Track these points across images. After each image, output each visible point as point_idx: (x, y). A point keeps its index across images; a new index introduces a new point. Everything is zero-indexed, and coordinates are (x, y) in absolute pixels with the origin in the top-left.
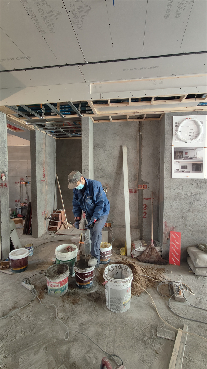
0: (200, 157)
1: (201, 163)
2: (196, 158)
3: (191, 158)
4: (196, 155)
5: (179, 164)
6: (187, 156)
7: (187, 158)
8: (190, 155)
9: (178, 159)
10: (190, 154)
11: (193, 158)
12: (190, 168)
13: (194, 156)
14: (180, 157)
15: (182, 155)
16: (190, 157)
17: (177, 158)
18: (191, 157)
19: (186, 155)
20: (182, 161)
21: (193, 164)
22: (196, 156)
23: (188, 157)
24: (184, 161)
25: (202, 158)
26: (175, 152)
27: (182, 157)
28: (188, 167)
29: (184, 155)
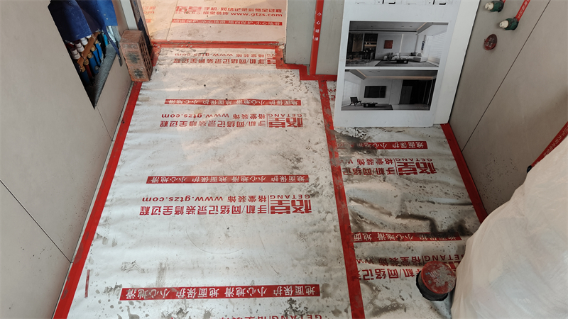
0: (430, 60)
1: (432, 78)
2: (417, 61)
3: (400, 62)
4: (419, 51)
5: (359, 80)
6: (388, 55)
7: (389, 60)
8: (400, 50)
9: (357, 63)
10: (401, 48)
11: (408, 61)
12: (393, 95)
13: (412, 54)
14: (368, 56)
15: (374, 50)
16: (398, 57)
17: (354, 60)
18: (402, 57)
19: (389, 51)
20: (370, 71)
21: (406, 83)
22: (419, 55)
23: (393, 58)
24: (379, 71)
25: (437, 62)
26: (351, 36)
27: (374, 58)
28: (388, 93)
29: (381, 51)
